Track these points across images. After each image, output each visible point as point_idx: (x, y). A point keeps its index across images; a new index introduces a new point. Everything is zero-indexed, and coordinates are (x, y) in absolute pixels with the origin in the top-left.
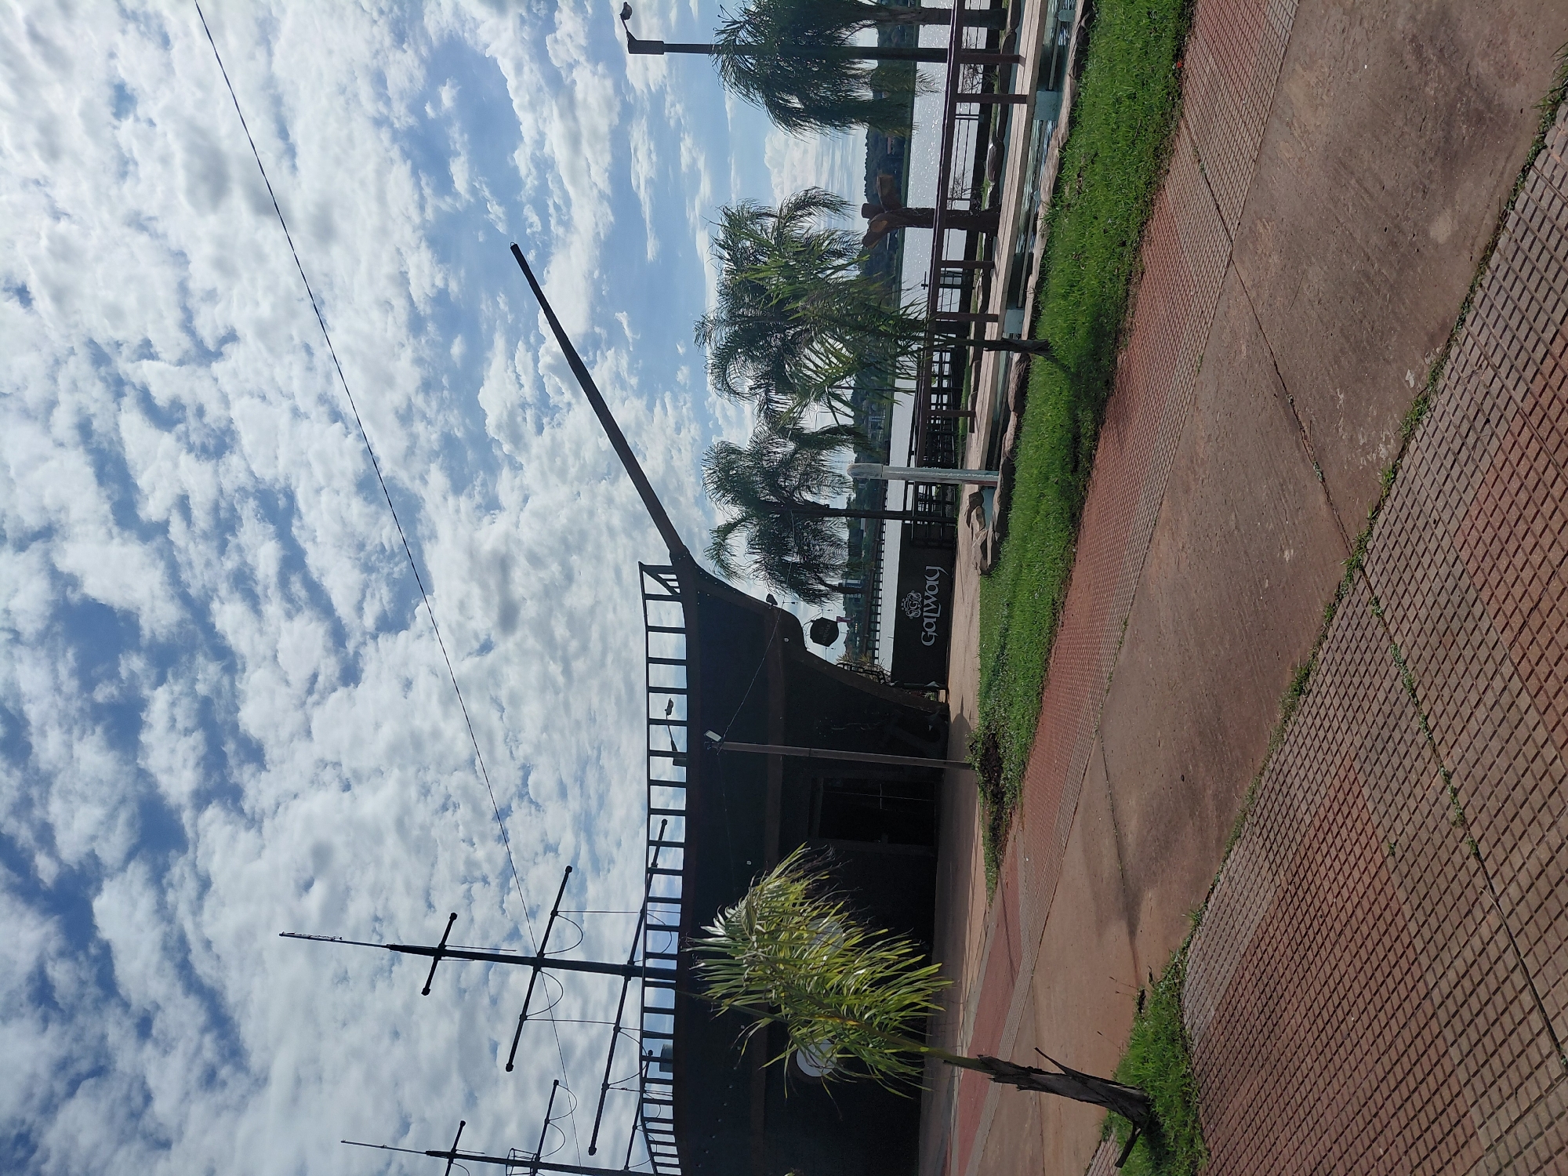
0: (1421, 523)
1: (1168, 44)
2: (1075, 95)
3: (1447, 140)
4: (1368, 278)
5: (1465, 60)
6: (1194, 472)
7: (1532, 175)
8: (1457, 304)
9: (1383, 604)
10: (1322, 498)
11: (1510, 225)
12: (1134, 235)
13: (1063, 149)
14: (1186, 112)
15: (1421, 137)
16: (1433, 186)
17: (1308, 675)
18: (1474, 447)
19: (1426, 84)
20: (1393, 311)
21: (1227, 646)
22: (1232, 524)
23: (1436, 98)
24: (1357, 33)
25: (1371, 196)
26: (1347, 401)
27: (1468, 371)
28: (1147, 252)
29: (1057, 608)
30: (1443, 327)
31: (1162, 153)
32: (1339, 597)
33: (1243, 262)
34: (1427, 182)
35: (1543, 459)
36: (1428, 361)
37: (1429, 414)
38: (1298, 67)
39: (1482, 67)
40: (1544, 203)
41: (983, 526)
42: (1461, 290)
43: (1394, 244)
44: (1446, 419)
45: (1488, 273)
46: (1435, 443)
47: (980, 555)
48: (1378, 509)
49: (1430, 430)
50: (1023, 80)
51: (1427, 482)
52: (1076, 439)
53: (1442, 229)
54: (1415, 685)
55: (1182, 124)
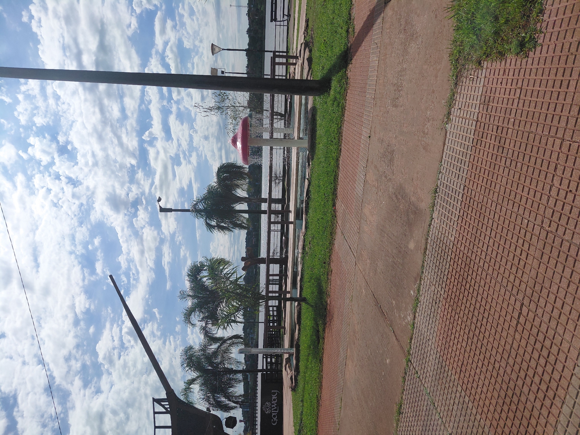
0: (424, 342)
1: (330, 202)
2: (306, 220)
3: (408, 220)
4: (394, 263)
5: (408, 197)
6: (356, 337)
7: (432, 226)
8: (420, 267)
9: (419, 373)
10: (394, 338)
11: (429, 241)
12: (328, 259)
13: (304, 236)
14: (338, 222)
15: (401, 220)
16: (407, 233)
17: (401, 406)
18: (434, 312)
19: (400, 205)
20: (403, 272)
21: (375, 401)
22: (369, 353)
23: (403, 209)
24: (380, 193)
25: (391, 238)
26: (396, 303)
27: (427, 288)
28: (332, 264)
29: (318, 399)
30: (418, 274)
31: (332, 234)
32: (406, 374)
33: (359, 263)
34: (405, 232)
35: (454, 312)
36: (416, 286)
37: (419, 303)
38: (366, 205)
39: (413, 199)
40: (437, 234)
41: (291, 370)
42: (420, 263)
43: (400, 252)
44: (425, 304)
45: (427, 256)
46: (423, 313)
47: (290, 382)
48: (411, 339)
49: (421, 309)
50: (292, 217)
51: (424, 327)
52: (318, 331)
53: (412, 245)
54: (434, 401)
55: (337, 225)
